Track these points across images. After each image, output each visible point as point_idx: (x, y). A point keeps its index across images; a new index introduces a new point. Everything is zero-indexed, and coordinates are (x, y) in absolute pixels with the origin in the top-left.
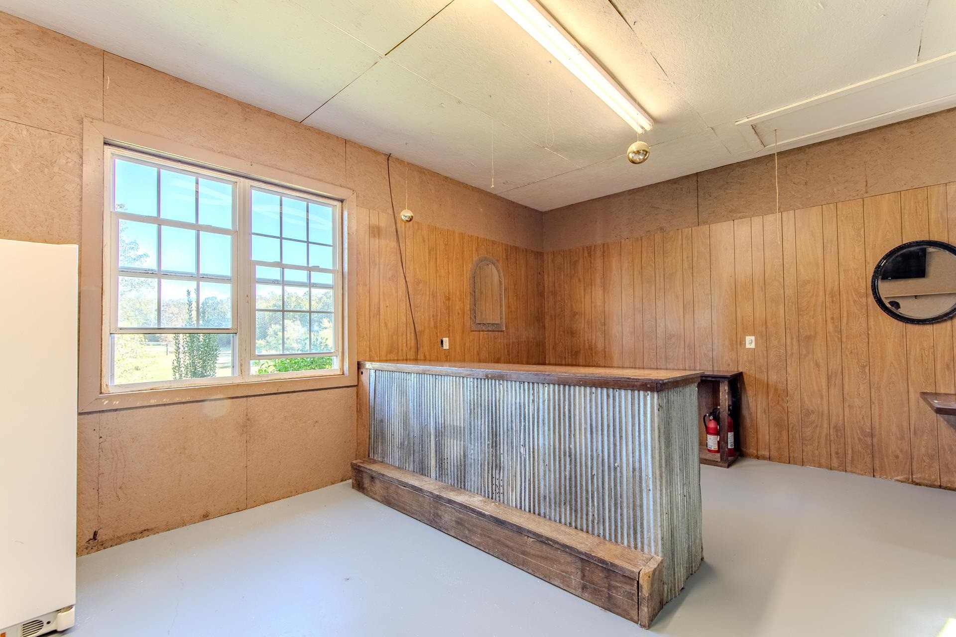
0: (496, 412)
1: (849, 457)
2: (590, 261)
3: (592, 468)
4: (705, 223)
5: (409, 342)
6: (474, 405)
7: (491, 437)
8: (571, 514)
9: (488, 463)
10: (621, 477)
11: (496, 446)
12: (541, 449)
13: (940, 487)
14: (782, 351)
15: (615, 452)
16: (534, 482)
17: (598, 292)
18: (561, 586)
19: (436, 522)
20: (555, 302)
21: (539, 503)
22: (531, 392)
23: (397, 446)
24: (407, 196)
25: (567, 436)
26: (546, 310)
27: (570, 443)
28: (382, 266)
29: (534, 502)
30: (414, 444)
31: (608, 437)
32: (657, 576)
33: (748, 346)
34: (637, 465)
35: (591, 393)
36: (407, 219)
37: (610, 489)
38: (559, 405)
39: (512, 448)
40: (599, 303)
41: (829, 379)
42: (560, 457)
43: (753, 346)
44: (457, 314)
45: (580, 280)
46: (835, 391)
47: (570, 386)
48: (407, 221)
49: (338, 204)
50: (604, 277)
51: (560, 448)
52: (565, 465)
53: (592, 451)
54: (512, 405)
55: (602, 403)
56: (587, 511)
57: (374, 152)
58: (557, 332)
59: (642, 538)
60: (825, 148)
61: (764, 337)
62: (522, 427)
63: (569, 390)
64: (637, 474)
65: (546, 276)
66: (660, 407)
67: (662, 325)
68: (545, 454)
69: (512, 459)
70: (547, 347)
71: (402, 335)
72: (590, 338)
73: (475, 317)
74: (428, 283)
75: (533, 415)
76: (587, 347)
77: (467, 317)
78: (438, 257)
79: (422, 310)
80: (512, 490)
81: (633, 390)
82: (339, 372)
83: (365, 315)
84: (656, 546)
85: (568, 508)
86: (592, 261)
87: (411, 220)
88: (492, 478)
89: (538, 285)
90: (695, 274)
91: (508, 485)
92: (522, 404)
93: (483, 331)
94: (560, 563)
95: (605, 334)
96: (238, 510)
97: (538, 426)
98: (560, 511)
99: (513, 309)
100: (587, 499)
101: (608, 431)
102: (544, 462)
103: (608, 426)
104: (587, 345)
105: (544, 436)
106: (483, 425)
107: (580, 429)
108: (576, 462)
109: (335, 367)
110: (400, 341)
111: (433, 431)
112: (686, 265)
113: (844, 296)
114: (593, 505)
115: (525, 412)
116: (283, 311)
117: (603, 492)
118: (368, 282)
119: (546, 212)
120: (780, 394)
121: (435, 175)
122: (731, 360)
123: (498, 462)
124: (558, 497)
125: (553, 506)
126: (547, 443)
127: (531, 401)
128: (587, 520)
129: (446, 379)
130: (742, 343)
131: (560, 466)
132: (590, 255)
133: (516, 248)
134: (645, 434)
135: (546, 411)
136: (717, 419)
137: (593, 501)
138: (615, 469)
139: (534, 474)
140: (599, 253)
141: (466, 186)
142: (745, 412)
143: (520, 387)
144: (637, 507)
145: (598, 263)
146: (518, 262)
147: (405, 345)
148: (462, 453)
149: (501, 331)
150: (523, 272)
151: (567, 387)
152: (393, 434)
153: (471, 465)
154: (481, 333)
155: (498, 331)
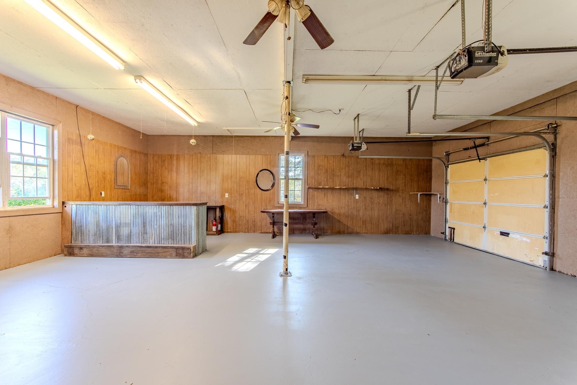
0: (145, 216)
1: (249, 228)
2: (171, 161)
3: (178, 227)
4: (215, 153)
5: (86, 193)
6: (135, 214)
7: (143, 224)
8: (172, 241)
9: (142, 233)
10: (187, 228)
11: (145, 227)
12: (162, 225)
13: (266, 233)
14: (235, 199)
15: (185, 222)
16: (160, 235)
17: (174, 174)
18: (170, 258)
19: (120, 255)
20: (153, 177)
21: (161, 241)
22: (159, 208)
23: (92, 234)
24: (91, 128)
25: (171, 220)
26: (149, 180)
27: (172, 222)
28: (73, 158)
29: (159, 241)
30: (103, 233)
31: (183, 218)
32: (194, 247)
33: (226, 197)
34: (191, 224)
35: (179, 207)
36: (91, 139)
37: (183, 232)
38: (169, 211)
39: (152, 226)
40: (174, 179)
41: (246, 206)
42: (169, 226)
43: (227, 197)
44: (108, 181)
45: (166, 168)
46: (247, 210)
47: (172, 206)
48: (91, 140)
49: (51, 127)
50: (177, 168)
51: (169, 224)
52: (170, 228)
53: (179, 223)
54: (152, 213)
55: (182, 210)
56: (177, 239)
57: (70, 103)
58: (154, 190)
59: (191, 241)
60: (248, 138)
61: (230, 194)
62: (156, 219)
63: (172, 207)
64: (191, 226)
65: (149, 165)
66: (197, 209)
67: (199, 189)
68: (164, 226)
69: (151, 230)
70: (149, 197)
71: (83, 190)
72: (170, 193)
73: (117, 182)
74: (95, 166)
75: (160, 215)
76: (169, 197)
77: (113, 182)
78: (100, 154)
79: (92, 179)
80: (151, 239)
81: (190, 206)
82: (51, 206)
83: (66, 180)
84: (195, 242)
85: (171, 240)
86: (172, 161)
87: (93, 140)
88: (143, 237)
89: (145, 168)
90: (211, 171)
91: (150, 238)
92: (156, 213)
93: (120, 189)
94: (170, 252)
95: (177, 192)
96: (6, 268)
97: (161, 218)
98: (168, 241)
99: (134, 179)
100: (177, 236)
101: (183, 217)
102: (163, 228)
103: (183, 215)
104: (169, 196)
105: (163, 221)
106: (139, 221)
107: (175, 217)
108: (174, 227)
109: (48, 203)
110: (82, 192)
111: (114, 226)
112: (208, 167)
113: (250, 183)
114: (178, 237)
115: (157, 215)
116: (37, 178)
117: (182, 233)
118: (67, 165)
119: (149, 135)
120: (233, 212)
121: (99, 115)
122: (221, 201)
123: (146, 232)
124: (168, 237)
125: (166, 240)
126: (164, 223)
127: (159, 211)
128: (177, 241)
129: (122, 207)
130: (224, 196)
131: (169, 229)
132: (171, 158)
133: (136, 151)
134: (193, 216)
135: (164, 213)
136: (216, 221)
137: (178, 236)
138: (185, 226)
139: (159, 233)
140: (175, 158)
141: (113, 121)
142: (224, 218)
143: (155, 207)
144: (190, 234)
145: (175, 162)
146: (136, 158)
147: (84, 194)
148: (129, 232)
149: (128, 189)
150: (138, 162)
151: (171, 206)
152: (89, 230)
153: (134, 235)
154: (119, 190)
155: (127, 189)
